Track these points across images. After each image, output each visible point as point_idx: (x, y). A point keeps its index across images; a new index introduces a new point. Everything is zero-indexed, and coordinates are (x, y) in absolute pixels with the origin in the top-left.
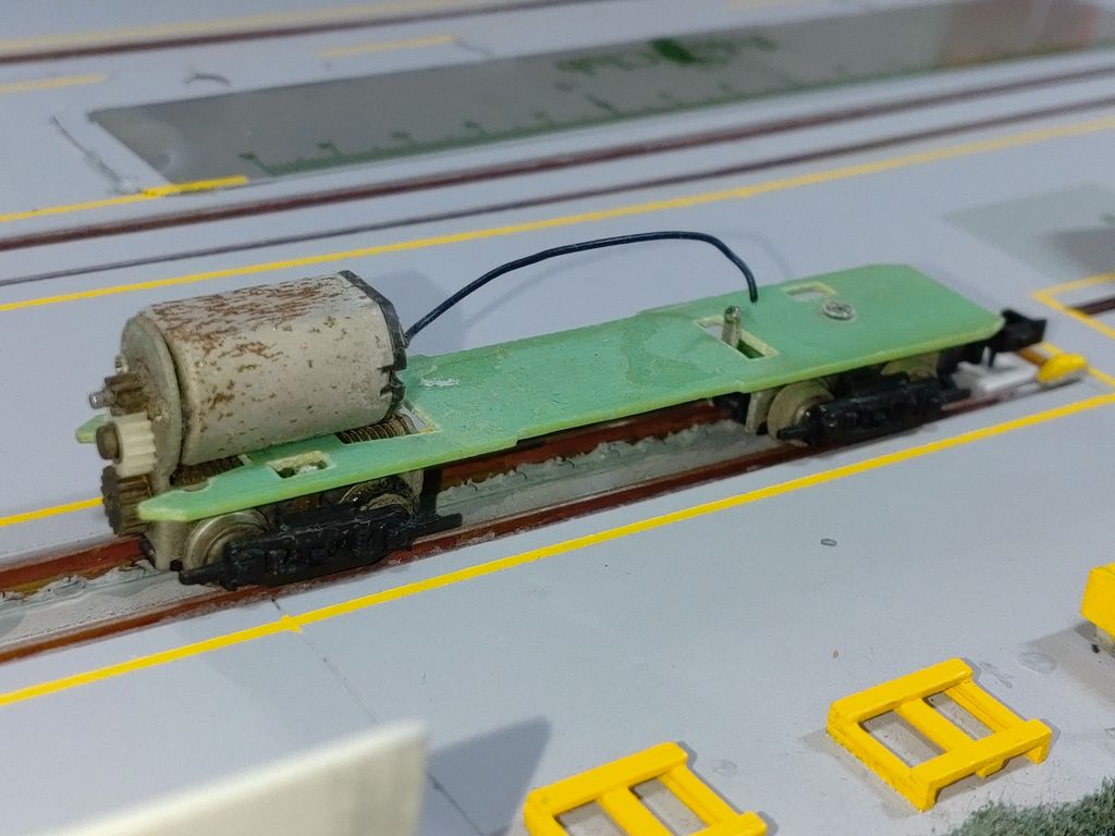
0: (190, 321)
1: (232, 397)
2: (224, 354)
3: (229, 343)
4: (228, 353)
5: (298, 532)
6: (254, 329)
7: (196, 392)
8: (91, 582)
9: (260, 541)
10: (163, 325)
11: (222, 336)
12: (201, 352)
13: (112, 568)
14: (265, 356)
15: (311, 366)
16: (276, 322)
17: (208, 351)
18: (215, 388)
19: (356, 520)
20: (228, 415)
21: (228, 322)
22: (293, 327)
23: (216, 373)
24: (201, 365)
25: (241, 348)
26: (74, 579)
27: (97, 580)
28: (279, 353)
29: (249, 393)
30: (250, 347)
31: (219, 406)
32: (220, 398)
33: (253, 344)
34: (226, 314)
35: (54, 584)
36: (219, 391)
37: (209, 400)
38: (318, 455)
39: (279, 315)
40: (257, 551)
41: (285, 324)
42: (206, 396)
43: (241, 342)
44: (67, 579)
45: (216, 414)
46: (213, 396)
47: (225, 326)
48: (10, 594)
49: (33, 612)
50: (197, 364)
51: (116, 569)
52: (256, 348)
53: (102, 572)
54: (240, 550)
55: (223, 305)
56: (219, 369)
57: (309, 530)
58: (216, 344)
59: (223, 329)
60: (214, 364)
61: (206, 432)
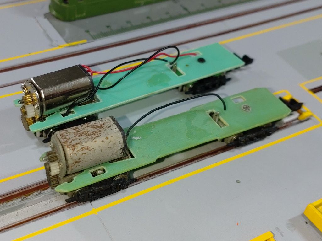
0: (69, 139)
1: (80, 161)
2: (78, 151)
3: (79, 147)
4: (79, 150)
5: (97, 189)
6: (86, 142)
7: (70, 162)
8: (44, 191)
9: (87, 192)
10: (62, 140)
11: (78, 145)
12: (72, 151)
13: (49, 188)
14: (89, 150)
15: (101, 151)
16: (92, 139)
17: (73, 150)
18: (75, 160)
19: (112, 184)
20: (79, 166)
21: (79, 139)
22: (97, 140)
23: (76, 156)
24: (71, 155)
25: (82, 148)
26: (39, 192)
27: (45, 191)
28: (92, 149)
29: (84, 160)
30: (85, 148)
31: (76, 164)
32: (77, 162)
33: (86, 147)
34: (79, 136)
35: (34, 193)
36: (76, 161)
37: (74, 163)
38: (102, 167)
39: (93, 136)
40: (86, 194)
41: (95, 140)
42: (73, 162)
43: (82, 147)
44: (37, 192)
45: (75, 166)
46: (74, 162)
47: (78, 141)
48: (23, 197)
49: (29, 201)
50: (71, 154)
51: (50, 188)
52: (86, 148)
53: (47, 189)
54: (81, 194)
55: (78, 132)
56: (76, 155)
57: (100, 188)
58: (76, 148)
59: (78, 143)
60: (75, 154)
61: (73, 170)
